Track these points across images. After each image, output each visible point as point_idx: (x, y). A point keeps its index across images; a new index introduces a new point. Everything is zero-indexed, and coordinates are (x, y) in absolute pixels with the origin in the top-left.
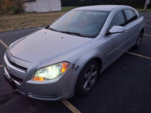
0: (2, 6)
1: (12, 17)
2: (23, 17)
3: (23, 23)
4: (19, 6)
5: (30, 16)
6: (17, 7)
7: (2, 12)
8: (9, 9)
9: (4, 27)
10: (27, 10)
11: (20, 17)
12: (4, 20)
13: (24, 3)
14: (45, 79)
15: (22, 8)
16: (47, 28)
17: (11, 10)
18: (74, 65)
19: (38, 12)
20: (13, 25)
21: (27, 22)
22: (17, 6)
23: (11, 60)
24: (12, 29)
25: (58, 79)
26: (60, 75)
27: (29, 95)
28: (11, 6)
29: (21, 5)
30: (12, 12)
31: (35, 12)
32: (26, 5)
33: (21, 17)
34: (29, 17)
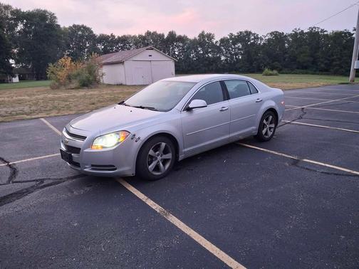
0: (60, 73)
1: (74, 93)
2: (95, 93)
3: (93, 104)
4: (90, 73)
5: (109, 92)
6: (86, 74)
7: (57, 84)
8: (70, 79)
9: (60, 110)
10: (105, 80)
11: (89, 93)
12: (60, 98)
13: (101, 67)
14: (103, 147)
15: (95, 77)
16: (122, 103)
17: (73, 81)
18: (134, 135)
19: (128, 84)
20: (75, 106)
21: (102, 102)
22: (87, 72)
23: (71, 132)
24: (74, 112)
25: (115, 147)
26: (119, 143)
27: (86, 168)
28: (75, 72)
29: (94, 71)
30: (75, 83)
31: (121, 85)
32: (104, 71)
33: (92, 93)
34: (106, 94)
